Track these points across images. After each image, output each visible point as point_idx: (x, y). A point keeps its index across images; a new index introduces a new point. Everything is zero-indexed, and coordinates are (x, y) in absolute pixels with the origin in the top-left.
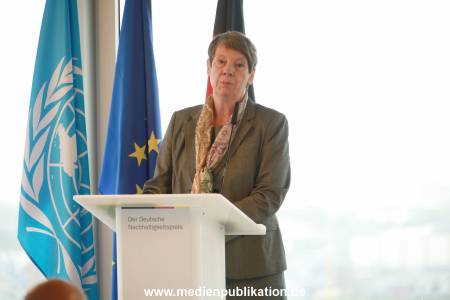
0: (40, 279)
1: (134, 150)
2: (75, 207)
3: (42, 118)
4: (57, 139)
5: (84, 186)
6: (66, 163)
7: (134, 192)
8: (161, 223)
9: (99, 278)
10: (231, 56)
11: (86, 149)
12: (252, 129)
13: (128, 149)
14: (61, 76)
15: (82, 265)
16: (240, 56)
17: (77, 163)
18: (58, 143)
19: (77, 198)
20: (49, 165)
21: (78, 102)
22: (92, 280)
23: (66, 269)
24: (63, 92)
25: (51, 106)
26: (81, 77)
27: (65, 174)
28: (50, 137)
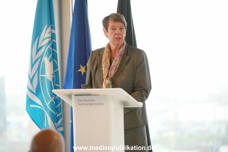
1: (80, 68)
2: (53, 95)
3: (36, 53)
4: (44, 63)
5: (57, 85)
8: (93, 102)
9: (64, 128)
11: (57, 68)
13: (77, 67)
14: (45, 34)
15: (56, 122)
17: (53, 75)
18: (44, 66)
19: (54, 91)
20: (40, 75)
21: (53, 46)
23: (49, 124)
25: (41, 48)
26: (54, 34)
27: (48, 80)
28: (40, 62)
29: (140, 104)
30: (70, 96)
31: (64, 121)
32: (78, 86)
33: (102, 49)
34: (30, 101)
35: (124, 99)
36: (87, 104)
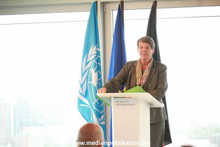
0: (85, 123)
3: (86, 66)
4: (91, 73)
6: (94, 82)
7: (118, 92)
8: (127, 103)
9: (106, 123)
10: (144, 45)
11: (101, 77)
14: (92, 51)
15: (100, 118)
16: (148, 44)
17: (98, 82)
18: (91, 75)
19: (98, 94)
20: (88, 82)
21: (98, 60)
22: (103, 123)
26: (99, 52)
27: (93, 86)
28: (88, 73)
29: (163, 105)
30: (110, 99)
31: (105, 117)
35: (150, 101)
36: (122, 105)
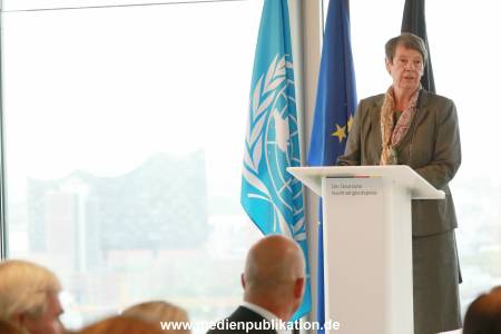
1: (336, 130)
2: (288, 176)
3: (260, 104)
4: (273, 121)
5: (296, 159)
6: (280, 140)
8: (358, 190)
9: (307, 235)
11: (297, 129)
12: (428, 113)
14: (276, 69)
15: (294, 225)
17: (289, 141)
18: (274, 125)
19: (290, 169)
20: (266, 142)
22: (302, 237)
23: (281, 227)
24: (278, 82)
25: (268, 94)
27: (279, 150)
28: (267, 119)
29: (441, 194)
30: (317, 179)
31: (307, 223)
32: (331, 162)
33: (381, 97)
34: (248, 187)
35: (412, 185)
36: (348, 193)
